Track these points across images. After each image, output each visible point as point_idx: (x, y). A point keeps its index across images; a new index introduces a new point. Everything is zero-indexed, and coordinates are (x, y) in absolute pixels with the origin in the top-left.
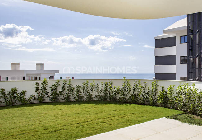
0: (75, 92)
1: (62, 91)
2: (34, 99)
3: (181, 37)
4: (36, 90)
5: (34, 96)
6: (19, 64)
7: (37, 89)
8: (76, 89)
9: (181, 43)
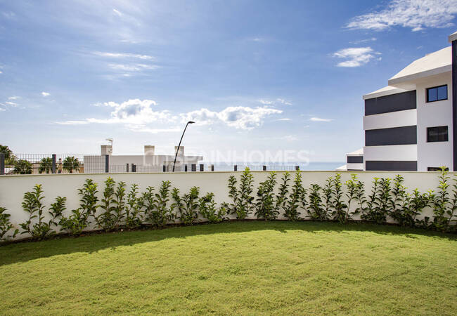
0: (308, 199)
1: (279, 195)
2: (228, 213)
3: (427, 90)
4: (231, 192)
5: (226, 205)
6: (153, 147)
7: (233, 191)
8: (309, 193)
9: (428, 101)
